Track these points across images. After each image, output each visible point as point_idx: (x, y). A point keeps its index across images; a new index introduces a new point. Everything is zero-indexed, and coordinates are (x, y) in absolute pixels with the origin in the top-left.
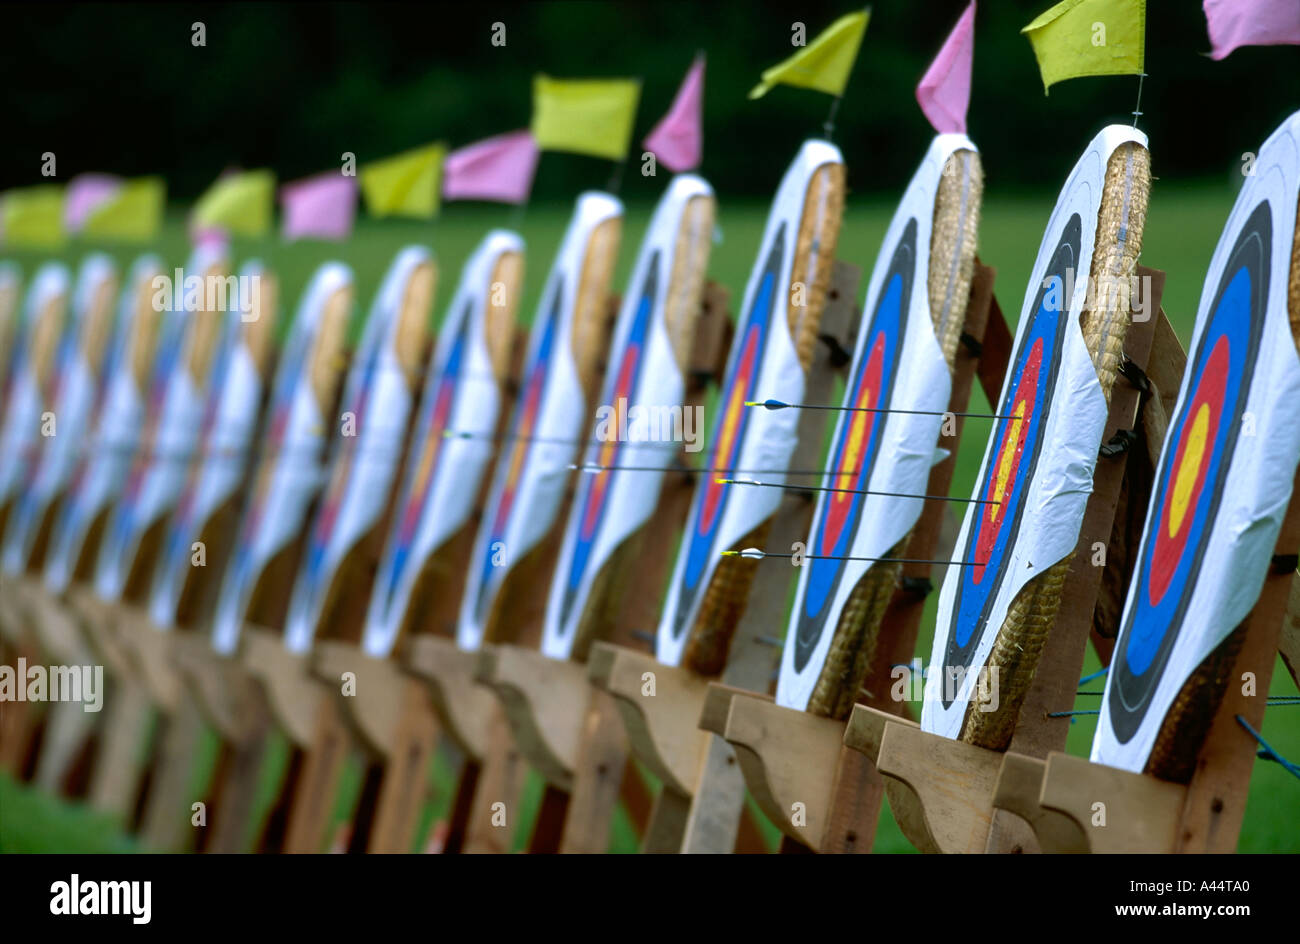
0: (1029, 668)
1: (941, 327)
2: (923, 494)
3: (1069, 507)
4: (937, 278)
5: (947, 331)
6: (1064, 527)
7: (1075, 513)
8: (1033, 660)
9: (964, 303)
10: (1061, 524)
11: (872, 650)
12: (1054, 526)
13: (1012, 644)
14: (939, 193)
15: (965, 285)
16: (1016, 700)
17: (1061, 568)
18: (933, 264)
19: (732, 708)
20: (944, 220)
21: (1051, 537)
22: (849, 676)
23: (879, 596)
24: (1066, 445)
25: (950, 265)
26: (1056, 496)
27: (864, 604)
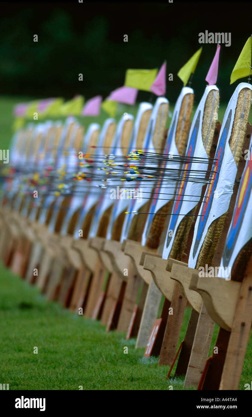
0: (214, 247)
1: (206, 143)
2: (200, 196)
3: (225, 198)
4: (204, 128)
5: (207, 145)
6: (224, 204)
7: (228, 200)
8: (216, 244)
9: (213, 136)
10: (223, 203)
11: (186, 241)
12: (221, 204)
13: (209, 240)
14: (206, 103)
15: (213, 131)
16: (211, 257)
17: (223, 217)
18: (203, 124)
19: (145, 259)
20: (207, 111)
21: (220, 207)
22: (179, 249)
23: (188, 225)
24: (225, 179)
25: (208, 125)
26: (221, 195)
27: (184, 227)
